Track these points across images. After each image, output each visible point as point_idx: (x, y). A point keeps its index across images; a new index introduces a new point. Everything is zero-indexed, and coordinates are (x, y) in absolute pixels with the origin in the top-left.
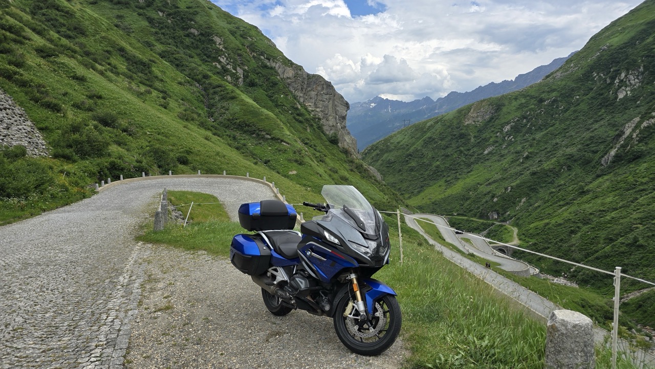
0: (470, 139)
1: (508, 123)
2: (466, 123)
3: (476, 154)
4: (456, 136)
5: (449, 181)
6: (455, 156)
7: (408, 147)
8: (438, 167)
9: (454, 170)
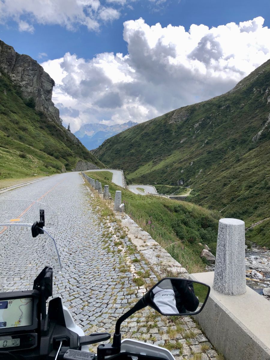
0: (172, 133)
1: (197, 122)
2: (170, 123)
3: (175, 143)
4: (163, 131)
5: (155, 162)
6: (161, 145)
7: (131, 140)
8: (149, 152)
9: (159, 154)
